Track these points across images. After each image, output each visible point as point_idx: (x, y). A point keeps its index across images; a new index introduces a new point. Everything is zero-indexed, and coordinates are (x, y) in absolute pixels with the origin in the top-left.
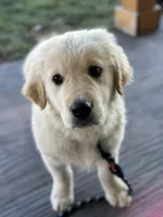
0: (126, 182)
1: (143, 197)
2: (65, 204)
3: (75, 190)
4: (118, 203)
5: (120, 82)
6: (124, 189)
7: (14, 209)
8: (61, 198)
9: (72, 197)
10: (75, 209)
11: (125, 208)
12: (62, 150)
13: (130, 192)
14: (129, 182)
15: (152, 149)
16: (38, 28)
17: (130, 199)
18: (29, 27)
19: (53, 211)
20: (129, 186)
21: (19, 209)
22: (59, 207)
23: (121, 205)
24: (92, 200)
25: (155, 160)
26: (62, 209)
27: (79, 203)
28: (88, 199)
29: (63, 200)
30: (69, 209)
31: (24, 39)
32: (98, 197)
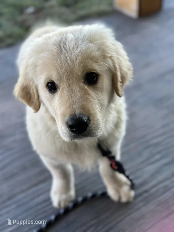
0: (128, 177)
1: (146, 191)
2: (65, 200)
3: (76, 185)
4: (120, 198)
5: (119, 84)
6: (126, 184)
7: (14, 206)
8: (61, 194)
9: (72, 193)
10: (76, 205)
11: (128, 203)
12: (60, 151)
13: (133, 187)
14: (131, 177)
15: (155, 141)
16: (30, 10)
17: (132, 193)
18: (21, 9)
19: (53, 208)
20: (131, 181)
21: (18, 207)
22: (59, 204)
23: (124, 199)
24: (94, 196)
25: (159, 153)
26: (62, 205)
27: (80, 199)
28: (90, 195)
29: (64, 197)
30: (71, 205)
31: (16, 23)
32: (100, 192)
